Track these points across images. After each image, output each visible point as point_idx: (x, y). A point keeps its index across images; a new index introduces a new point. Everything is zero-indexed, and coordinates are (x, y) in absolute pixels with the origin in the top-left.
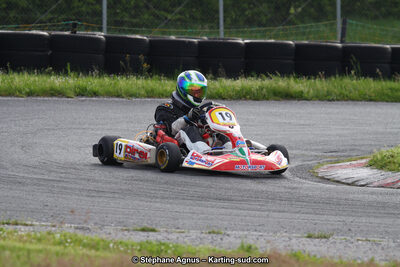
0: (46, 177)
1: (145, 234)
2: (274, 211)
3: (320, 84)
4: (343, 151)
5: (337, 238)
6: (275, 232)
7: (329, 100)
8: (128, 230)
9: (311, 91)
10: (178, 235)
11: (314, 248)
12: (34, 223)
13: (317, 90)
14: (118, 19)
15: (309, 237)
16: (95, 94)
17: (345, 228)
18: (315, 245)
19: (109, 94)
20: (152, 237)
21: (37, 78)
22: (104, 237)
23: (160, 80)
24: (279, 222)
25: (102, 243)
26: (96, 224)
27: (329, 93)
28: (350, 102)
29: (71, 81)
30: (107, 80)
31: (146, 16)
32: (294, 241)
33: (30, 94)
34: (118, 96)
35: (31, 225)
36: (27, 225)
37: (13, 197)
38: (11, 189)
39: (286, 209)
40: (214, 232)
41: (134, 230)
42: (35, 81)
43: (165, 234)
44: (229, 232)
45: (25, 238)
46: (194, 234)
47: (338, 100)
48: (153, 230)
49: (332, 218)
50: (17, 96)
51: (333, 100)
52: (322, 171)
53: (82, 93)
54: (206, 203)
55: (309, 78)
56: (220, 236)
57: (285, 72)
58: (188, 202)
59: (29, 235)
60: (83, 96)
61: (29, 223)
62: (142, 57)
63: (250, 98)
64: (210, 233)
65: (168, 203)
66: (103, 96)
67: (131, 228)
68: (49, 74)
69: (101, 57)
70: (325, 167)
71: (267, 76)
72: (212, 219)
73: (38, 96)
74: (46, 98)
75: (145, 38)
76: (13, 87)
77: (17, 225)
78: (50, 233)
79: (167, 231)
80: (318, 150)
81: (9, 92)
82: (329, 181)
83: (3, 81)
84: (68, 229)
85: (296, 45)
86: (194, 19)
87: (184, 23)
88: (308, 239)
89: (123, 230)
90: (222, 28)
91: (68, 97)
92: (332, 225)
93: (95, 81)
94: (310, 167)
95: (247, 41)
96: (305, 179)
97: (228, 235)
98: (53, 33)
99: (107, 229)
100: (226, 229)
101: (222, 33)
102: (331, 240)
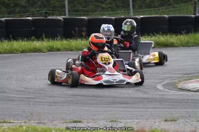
0: (27, 96)
1: (75, 124)
2: (150, 108)
3: (183, 38)
4: (194, 73)
5: (181, 121)
6: (147, 119)
7: (188, 46)
8: (66, 123)
9: (178, 42)
10: (93, 124)
11: (167, 127)
12: (15, 121)
13: (182, 41)
14: (76, 8)
15: (166, 121)
16: (59, 50)
17: (188, 115)
18: (168, 125)
19: (66, 50)
20: (79, 125)
21: (26, 43)
22: (51, 127)
24: (151, 114)
25: (48, 130)
26: (49, 120)
27: (188, 43)
29: (45, 43)
30: (65, 42)
31: (91, 6)
32: (157, 123)
33: (22, 52)
34: (71, 51)
35: (13, 123)
36: (10, 123)
37: (7, 108)
38: (7, 104)
39: (158, 107)
40: (113, 121)
41: (69, 122)
42: (25, 45)
43: (86, 124)
44: (121, 121)
45: (7, 130)
46: (102, 122)
47: (193, 46)
48: (80, 122)
49: (183, 110)
50: (15, 53)
51: (190, 46)
52: (180, 85)
53: (51, 50)
54: (114, 106)
55: (177, 35)
56: (116, 123)
57: (165, 33)
58: (103, 106)
59: (9, 128)
60: (52, 51)
61: (12, 121)
62: (84, 29)
64: (111, 121)
65: (92, 107)
66: (63, 51)
67: (68, 121)
68: (33, 40)
69: (61, 29)
70: (182, 82)
71: (154, 35)
72: (114, 114)
73: (27, 52)
75: (85, 18)
76: (13, 48)
77: (5, 123)
78: (20, 126)
79: (87, 122)
80: (180, 74)
81: (11, 52)
82: (184, 90)
83: (7, 45)
84: (33, 124)
85: (169, 17)
86: (118, 7)
87: (112, 9)
88: (165, 122)
89: (63, 123)
90: (132, 10)
91: (44, 52)
92: (181, 114)
93: (59, 43)
94: (175, 83)
95: (142, 16)
96: (171, 90)
97: (121, 122)
98: (34, 18)
99: (55, 123)
100: (121, 119)
101: (132, 13)
102: (178, 122)
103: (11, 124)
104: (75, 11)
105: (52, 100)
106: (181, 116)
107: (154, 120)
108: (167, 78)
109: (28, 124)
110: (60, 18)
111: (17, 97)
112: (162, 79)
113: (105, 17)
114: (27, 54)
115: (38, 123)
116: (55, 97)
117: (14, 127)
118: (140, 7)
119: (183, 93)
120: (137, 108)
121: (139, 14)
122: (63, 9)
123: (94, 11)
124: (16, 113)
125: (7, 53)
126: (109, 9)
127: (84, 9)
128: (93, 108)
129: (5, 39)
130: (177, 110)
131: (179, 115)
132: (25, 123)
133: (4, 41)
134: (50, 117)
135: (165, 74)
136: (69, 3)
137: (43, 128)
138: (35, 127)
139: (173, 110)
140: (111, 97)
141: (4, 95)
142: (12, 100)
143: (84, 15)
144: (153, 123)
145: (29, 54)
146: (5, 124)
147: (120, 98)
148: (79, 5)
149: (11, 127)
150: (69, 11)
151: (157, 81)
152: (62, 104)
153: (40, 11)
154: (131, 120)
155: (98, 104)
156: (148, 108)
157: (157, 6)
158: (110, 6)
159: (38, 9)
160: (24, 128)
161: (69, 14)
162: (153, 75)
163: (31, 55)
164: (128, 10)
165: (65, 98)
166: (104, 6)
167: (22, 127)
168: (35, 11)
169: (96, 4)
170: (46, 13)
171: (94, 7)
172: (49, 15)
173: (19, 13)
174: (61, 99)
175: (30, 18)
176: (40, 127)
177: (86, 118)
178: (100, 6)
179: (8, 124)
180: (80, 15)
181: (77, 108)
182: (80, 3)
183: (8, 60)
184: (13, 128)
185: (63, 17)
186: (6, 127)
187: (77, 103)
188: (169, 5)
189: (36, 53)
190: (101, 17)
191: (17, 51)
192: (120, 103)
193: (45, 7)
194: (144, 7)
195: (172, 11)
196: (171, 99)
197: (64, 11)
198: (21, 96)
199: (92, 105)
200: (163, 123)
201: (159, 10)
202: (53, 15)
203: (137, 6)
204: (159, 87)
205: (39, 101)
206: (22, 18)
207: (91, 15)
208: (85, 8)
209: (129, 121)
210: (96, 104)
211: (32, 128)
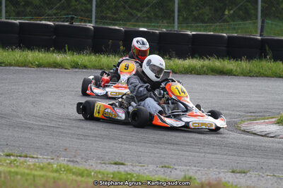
0: (49, 125)
1: (117, 166)
2: (209, 153)
3: (245, 65)
4: (259, 112)
5: (252, 173)
6: (209, 168)
7: (250, 76)
8: (105, 163)
9: (238, 69)
10: (140, 168)
11: (236, 180)
12: (39, 156)
13: (243, 69)
14: (104, 14)
15: (233, 172)
16: (85, 67)
17: (259, 167)
18: (237, 178)
19: (95, 67)
20: (122, 168)
21: (44, 55)
22: (88, 168)
24: (212, 161)
25: (86, 172)
26: (82, 158)
27: (250, 71)
28: (266, 78)
29: (68, 58)
30: (93, 58)
32: (222, 175)
33: (39, 66)
35: (37, 158)
36: (33, 158)
39: (217, 152)
40: (165, 167)
41: (109, 164)
42: (42, 57)
43: (131, 167)
44: (176, 167)
45: (32, 167)
46: (151, 167)
47: (257, 76)
48: (122, 164)
50: (30, 67)
51: (253, 76)
52: (244, 126)
53: (75, 66)
55: (236, 60)
56: (170, 169)
57: (220, 56)
59: (35, 165)
60: (76, 68)
61: (35, 156)
63: (195, 73)
64: (162, 167)
66: (91, 68)
67: (107, 162)
68: (53, 52)
70: (246, 123)
71: (207, 58)
72: (165, 157)
73: (45, 67)
74: (50, 69)
75: (122, 28)
76: (28, 60)
77: (26, 157)
78: (49, 164)
79: (132, 165)
80: (242, 111)
81: (24, 64)
83: (20, 55)
84: (62, 161)
86: (157, 17)
88: (232, 174)
89: (101, 163)
91: (66, 69)
92: (250, 164)
93: (86, 58)
94: (236, 123)
97: (175, 169)
98: (57, 23)
99: (91, 162)
100: (174, 165)
101: (176, 27)
102: (248, 175)
106: (251, 168)
107: (217, 170)
108: (225, 115)
114: (45, 69)
115: (69, 161)
117: (41, 164)
125: (19, 66)
131: (248, 166)
132: (52, 159)
133: (16, 50)
137: (79, 169)
138: (68, 166)
139: (238, 158)
144: (217, 173)
145: (48, 69)
149: (37, 164)
152: (94, 138)
154: (188, 168)
156: (205, 152)
160: (55, 166)
167: (52, 165)
175: (51, 23)
177: (129, 159)
183: (21, 75)
189: (56, 69)
191: (32, 64)
196: (233, 143)
200: (230, 174)
211: (64, 167)
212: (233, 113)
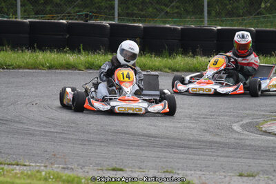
0: (52, 130)
1: (115, 173)
2: (222, 157)
5: (262, 177)
6: (215, 172)
8: (102, 170)
12: (31, 164)
14: (129, 11)
15: (241, 175)
17: (272, 169)
18: (243, 182)
20: (119, 174)
21: (56, 56)
22: (79, 175)
23: (151, 57)
24: (222, 164)
25: (76, 179)
26: (78, 165)
29: (82, 58)
31: (150, 9)
32: (227, 179)
33: (50, 68)
36: (25, 165)
37: (23, 145)
38: (23, 139)
39: (231, 155)
40: (167, 172)
41: (106, 170)
42: (54, 58)
44: (179, 172)
45: (19, 175)
46: (152, 173)
48: (121, 170)
49: (266, 162)
50: (41, 69)
52: (265, 127)
53: (90, 67)
54: (170, 150)
55: (266, 56)
58: (156, 149)
59: (22, 173)
60: (91, 69)
61: (27, 164)
62: (138, 40)
64: (164, 172)
65: (140, 150)
67: (104, 168)
68: (66, 52)
69: (106, 39)
70: (269, 123)
72: (170, 162)
73: (56, 69)
75: (141, 25)
76: (38, 62)
77: (18, 165)
78: (38, 171)
79: (131, 171)
80: (267, 111)
81: (35, 66)
82: (270, 134)
83: (30, 57)
84: (56, 168)
85: (257, 31)
86: (187, 12)
87: (180, 15)
88: (239, 178)
89: (98, 170)
90: (206, 19)
91: (80, 70)
92: (263, 167)
93: (101, 58)
94: (258, 124)
95: (219, 28)
96: (252, 132)
97: (178, 174)
98: (70, 21)
99: (86, 169)
100: (178, 169)
101: (206, 22)
102: (257, 178)
103: (25, 168)
104: (128, 15)
105: (85, 136)
106: (262, 171)
107: (224, 174)
108: (247, 116)
109: (49, 169)
110: (106, 23)
111: (37, 131)
112: (241, 117)
113: (168, 26)
114: (57, 71)
115: (63, 168)
116: (91, 134)
117: (29, 172)
118: (219, 14)
119: (268, 138)
120: (202, 155)
121: (216, 25)
122: (111, 12)
123: (153, 16)
124: (35, 152)
125: (29, 69)
126: (176, 15)
127: (140, 12)
128: (141, 152)
129: (27, 48)
130: (257, 161)
131: (260, 168)
132: (46, 166)
133: (26, 51)
134: (81, 161)
135: (246, 109)
136: (120, 3)
137: (69, 176)
138: (58, 174)
139: (252, 161)
140: (168, 138)
141: (20, 126)
142: (31, 134)
143: (139, 21)
144: (223, 177)
145: (59, 71)
146: (18, 167)
147: (181, 140)
148: (134, 7)
149: (25, 172)
150: (119, 15)
151: (233, 119)
153: (79, 12)
154: (192, 172)
155: (149, 146)
156: (218, 156)
157: (241, 14)
158: (176, 10)
159: (77, 9)
160: (43, 173)
161: (119, 19)
162: (229, 110)
163: (61, 73)
164: (201, 18)
165: (105, 135)
166: (168, 10)
167: (41, 172)
168: (72, 11)
169: (158, 6)
170: (87, 15)
171: (155, 10)
172: (91, 18)
173: (51, 14)
174: (98, 137)
175: (64, 21)
176: (66, 174)
177: (130, 165)
178: (162, 10)
179: (22, 168)
180: (134, 21)
181: (120, 150)
182: (135, 5)
183: (30, 78)
184: (27, 173)
185: (111, 22)
186: (18, 171)
187: (121, 144)
188: (258, 14)
189: (69, 71)
190: (162, 25)
191: (43, 66)
192: (180, 147)
193: (86, 7)
194: (223, 15)
195: (262, 23)
196: (250, 145)
197: (113, 14)
198: (43, 129)
199: (140, 148)
200: (236, 178)
201: (245, 20)
202: (96, 18)
203: (213, 13)
204: (236, 127)
205: (68, 137)
206: (53, 21)
207: (149, 22)
208: (142, 11)
209: (189, 172)
210: (146, 146)
211: (53, 175)
212: (257, 113)
